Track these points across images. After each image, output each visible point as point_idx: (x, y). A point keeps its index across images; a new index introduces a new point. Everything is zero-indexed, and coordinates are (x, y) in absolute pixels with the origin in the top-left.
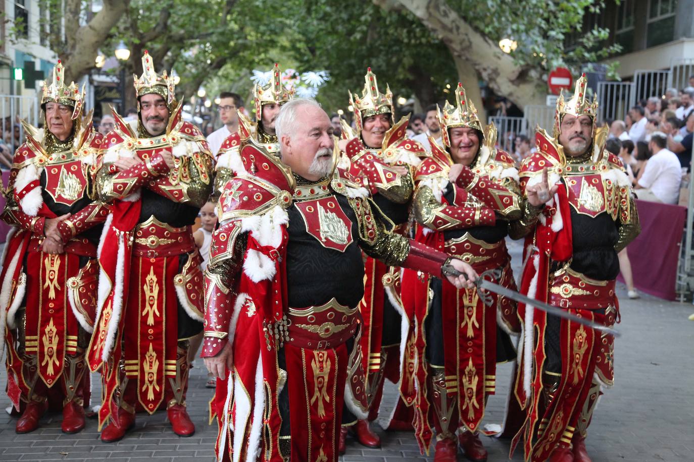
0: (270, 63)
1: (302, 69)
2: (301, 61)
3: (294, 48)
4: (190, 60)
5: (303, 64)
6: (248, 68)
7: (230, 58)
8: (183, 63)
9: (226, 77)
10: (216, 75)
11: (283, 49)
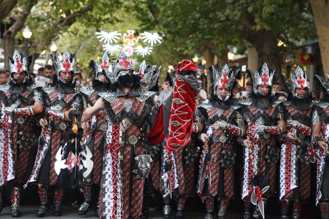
0: (115, 22)
1: (143, 27)
2: (143, 20)
3: (137, 8)
4: (42, 17)
5: (144, 23)
6: (95, 25)
7: (80, 16)
8: (36, 20)
9: (75, 32)
10: (66, 30)
11: (128, 9)
